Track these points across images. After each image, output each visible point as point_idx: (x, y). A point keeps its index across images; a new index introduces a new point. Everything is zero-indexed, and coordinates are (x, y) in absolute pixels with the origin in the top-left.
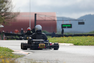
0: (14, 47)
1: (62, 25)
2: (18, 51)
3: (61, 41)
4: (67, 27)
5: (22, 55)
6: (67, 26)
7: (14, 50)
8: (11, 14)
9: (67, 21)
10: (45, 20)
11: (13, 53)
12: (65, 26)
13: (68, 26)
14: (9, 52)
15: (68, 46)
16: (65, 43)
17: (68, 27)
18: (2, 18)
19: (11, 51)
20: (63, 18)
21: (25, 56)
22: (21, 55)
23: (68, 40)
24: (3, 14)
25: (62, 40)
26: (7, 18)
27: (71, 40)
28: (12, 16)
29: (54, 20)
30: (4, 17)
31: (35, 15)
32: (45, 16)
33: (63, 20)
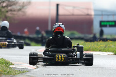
0: (15, 57)
1: (101, 22)
2: (20, 64)
3: (93, 48)
4: (108, 26)
5: (26, 70)
6: (108, 24)
7: (13, 62)
8: (18, 5)
9: (108, 15)
10: (73, 15)
11: (11, 66)
12: (105, 23)
13: (111, 23)
14: (3, 66)
15: (104, 56)
16: (100, 51)
17: (111, 26)
18: (3, 10)
19: (8, 63)
20: (102, 11)
21: (30, 71)
22: (24, 70)
23: (105, 47)
24: (4, 4)
25: (96, 47)
26: (11, 10)
27: (111, 46)
28: (19, 8)
29: (88, 15)
30: (6, 8)
31: (58, 5)
32: (74, 7)
33: (102, 15)
